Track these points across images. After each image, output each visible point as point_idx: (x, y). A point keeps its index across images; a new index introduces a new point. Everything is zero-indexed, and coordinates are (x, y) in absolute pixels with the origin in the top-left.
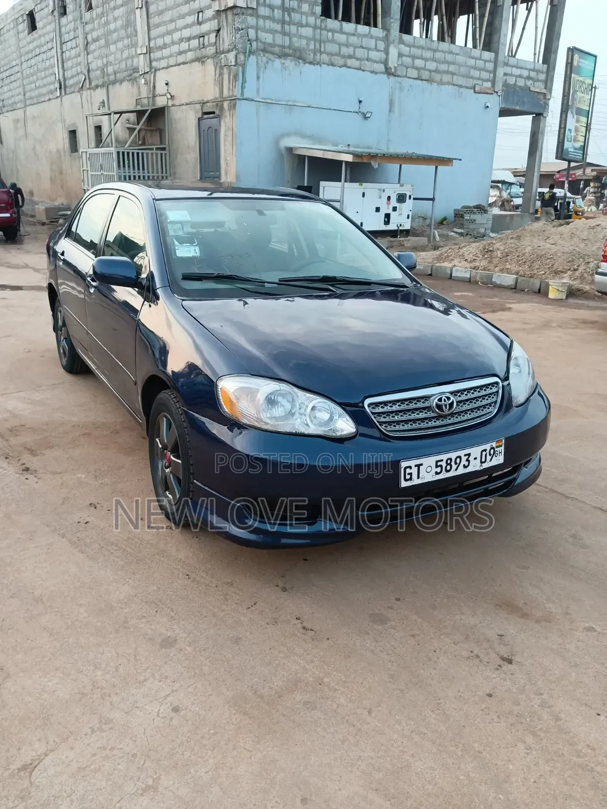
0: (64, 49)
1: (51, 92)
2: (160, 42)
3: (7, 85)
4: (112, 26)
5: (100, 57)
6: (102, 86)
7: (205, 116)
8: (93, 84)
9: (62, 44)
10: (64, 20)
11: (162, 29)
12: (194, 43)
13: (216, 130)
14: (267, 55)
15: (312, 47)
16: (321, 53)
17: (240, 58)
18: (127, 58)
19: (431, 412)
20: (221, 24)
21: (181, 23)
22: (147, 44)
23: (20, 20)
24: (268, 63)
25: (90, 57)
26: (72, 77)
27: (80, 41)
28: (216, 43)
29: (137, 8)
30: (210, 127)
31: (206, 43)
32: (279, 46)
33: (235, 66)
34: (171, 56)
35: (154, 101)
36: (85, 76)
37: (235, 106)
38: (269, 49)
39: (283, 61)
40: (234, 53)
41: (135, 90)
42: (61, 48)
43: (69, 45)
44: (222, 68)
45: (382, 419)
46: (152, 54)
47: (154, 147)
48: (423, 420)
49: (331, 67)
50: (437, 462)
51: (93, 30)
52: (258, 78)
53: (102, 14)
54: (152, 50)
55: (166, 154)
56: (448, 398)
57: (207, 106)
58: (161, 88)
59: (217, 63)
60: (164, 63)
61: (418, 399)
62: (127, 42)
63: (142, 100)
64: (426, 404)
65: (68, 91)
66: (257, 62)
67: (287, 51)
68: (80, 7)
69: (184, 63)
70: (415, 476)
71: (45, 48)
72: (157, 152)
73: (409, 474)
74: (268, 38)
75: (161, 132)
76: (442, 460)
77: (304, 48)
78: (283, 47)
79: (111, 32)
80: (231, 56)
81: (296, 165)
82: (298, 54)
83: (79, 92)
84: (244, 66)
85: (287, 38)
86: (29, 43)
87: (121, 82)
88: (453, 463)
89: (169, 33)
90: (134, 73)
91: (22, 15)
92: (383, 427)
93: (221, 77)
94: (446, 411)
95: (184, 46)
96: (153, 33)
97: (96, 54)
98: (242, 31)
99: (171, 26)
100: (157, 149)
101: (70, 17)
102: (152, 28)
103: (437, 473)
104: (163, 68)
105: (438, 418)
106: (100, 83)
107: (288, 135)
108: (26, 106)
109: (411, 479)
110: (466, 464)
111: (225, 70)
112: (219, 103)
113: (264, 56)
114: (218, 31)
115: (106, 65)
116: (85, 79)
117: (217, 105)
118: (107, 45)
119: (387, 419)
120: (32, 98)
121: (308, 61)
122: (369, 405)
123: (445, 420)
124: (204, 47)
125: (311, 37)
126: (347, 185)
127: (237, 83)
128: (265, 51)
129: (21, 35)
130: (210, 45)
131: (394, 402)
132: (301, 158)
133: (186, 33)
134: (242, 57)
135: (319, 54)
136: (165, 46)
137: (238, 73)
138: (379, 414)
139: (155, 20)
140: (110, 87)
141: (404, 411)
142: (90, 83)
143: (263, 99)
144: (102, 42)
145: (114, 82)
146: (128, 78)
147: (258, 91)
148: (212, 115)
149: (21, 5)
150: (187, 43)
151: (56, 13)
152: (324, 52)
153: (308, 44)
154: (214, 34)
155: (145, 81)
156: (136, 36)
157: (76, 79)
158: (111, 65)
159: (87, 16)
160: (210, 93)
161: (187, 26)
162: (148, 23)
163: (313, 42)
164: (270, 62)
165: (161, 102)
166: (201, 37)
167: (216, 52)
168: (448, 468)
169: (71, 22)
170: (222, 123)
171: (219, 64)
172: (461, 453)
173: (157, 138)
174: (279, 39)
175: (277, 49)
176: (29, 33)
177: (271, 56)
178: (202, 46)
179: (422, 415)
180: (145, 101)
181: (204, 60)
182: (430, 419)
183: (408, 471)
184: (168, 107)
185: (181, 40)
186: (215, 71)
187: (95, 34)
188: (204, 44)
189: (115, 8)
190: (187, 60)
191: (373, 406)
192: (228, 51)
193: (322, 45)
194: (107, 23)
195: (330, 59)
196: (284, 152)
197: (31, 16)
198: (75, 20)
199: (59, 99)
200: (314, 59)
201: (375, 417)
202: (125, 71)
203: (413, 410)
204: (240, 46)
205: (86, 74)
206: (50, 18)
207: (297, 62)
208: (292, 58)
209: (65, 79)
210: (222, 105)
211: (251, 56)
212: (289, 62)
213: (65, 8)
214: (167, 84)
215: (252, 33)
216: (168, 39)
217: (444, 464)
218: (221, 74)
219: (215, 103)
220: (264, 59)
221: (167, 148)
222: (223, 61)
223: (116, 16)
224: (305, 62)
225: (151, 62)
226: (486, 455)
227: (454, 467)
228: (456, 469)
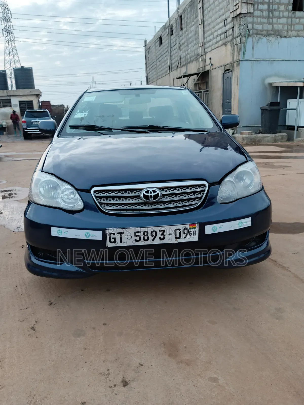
0: (172, 50)
1: (166, 72)
2: (208, 39)
3: (151, 71)
4: (190, 36)
5: (185, 51)
6: (185, 65)
7: (226, 72)
8: (182, 65)
9: (171, 48)
10: (172, 37)
11: (210, 32)
12: (223, 36)
13: (231, 78)
14: (258, 36)
15: (286, 28)
16: (291, 31)
17: (243, 39)
18: (195, 50)
19: (140, 200)
20: (234, 24)
21: (217, 27)
22: (203, 41)
23: (157, 41)
24: (259, 40)
25: (181, 52)
26: (174, 63)
27: (178, 45)
28: (232, 34)
29: (199, 25)
30: (228, 77)
31: (228, 35)
32: (266, 30)
33: (240, 44)
34: (213, 45)
35: (205, 69)
36: (179, 61)
37: (239, 64)
38: (259, 32)
39: (267, 38)
40: (239, 38)
41: (197, 65)
42: (170, 50)
43: (173, 48)
44: (234, 46)
45: (102, 201)
46: (205, 46)
47: (202, 91)
48: (132, 204)
49: (297, 38)
50: (135, 233)
51: (182, 39)
52: (253, 48)
53: (186, 31)
54: (205, 44)
55: (208, 94)
56: (154, 192)
57: (227, 67)
58: (208, 61)
59: (232, 44)
60: (209, 49)
61: (132, 190)
62: (195, 42)
63: (200, 69)
64: (137, 194)
65: (173, 69)
66: (253, 40)
67: (271, 32)
68: (178, 30)
69: (218, 47)
70: (118, 240)
71: (165, 51)
72: (204, 93)
73: (113, 238)
74: (260, 27)
75: (207, 83)
76: (140, 232)
77: (281, 30)
78: (269, 30)
79: (190, 38)
80: (238, 40)
81: (274, 92)
82: (277, 33)
83: (176, 69)
84: (245, 44)
85: (271, 26)
86: (159, 51)
87: (193, 61)
88: (149, 235)
89: (212, 34)
90: (198, 56)
91: (158, 39)
92: (102, 206)
93: (233, 51)
95: (218, 38)
96: (206, 35)
97: (183, 50)
98: (244, 25)
99: (213, 30)
100: (204, 92)
101: (174, 35)
102: (205, 33)
103: (136, 240)
104: (209, 51)
105: (145, 204)
106: (184, 64)
107: (270, 76)
108: (157, 80)
109: (115, 242)
110: (162, 237)
111: (236, 47)
112: (232, 64)
113: (256, 37)
114: (233, 28)
115: (187, 55)
116: (179, 63)
117: (231, 65)
118: (188, 45)
119: (105, 202)
120: (159, 76)
121: (283, 36)
122: (95, 192)
123: (150, 206)
124: (227, 37)
125: (286, 23)
126: (301, 100)
127: (240, 52)
128: (257, 34)
129: (157, 48)
130: (229, 36)
131: (113, 191)
132: (277, 87)
133: (219, 32)
134: (244, 39)
135: (290, 32)
136: (211, 40)
137: (242, 47)
138: (101, 198)
139: (206, 29)
140: (188, 65)
141: (119, 198)
142: (181, 65)
143: (256, 59)
144: (186, 44)
145: (189, 63)
146: (195, 59)
147: (253, 55)
148: (229, 71)
149: (157, 34)
150: (220, 37)
151: (169, 35)
152: (294, 30)
153: (283, 27)
154: (231, 30)
155: (202, 59)
156: (199, 38)
157: (175, 63)
158: (189, 54)
159: (181, 33)
160: (229, 60)
161: (221, 28)
162: (204, 30)
163: (287, 26)
164: (260, 39)
165: (207, 68)
166: (225, 32)
167: (232, 39)
168: (146, 238)
169: (174, 37)
170: (233, 74)
171: (233, 45)
172: (157, 229)
173: (205, 87)
174: (266, 27)
175: (264, 32)
176: (160, 46)
177: (260, 36)
178: (226, 37)
179: (131, 201)
180: (201, 69)
181: (226, 44)
182: (139, 204)
183: (112, 236)
184: (210, 70)
185: (217, 36)
186: (231, 48)
187: (183, 41)
188: (227, 36)
189: (191, 27)
190: (220, 45)
191: (98, 192)
192: (238, 37)
193: (293, 26)
194: (188, 35)
195: (298, 34)
196: (267, 86)
197: (161, 38)
198: (176, 36)
199: (169, 74)
200: (287, 35)
201: (97, 200)
202: (194, 56)
203: (126, 197)
204: (243, 34)
205: (179, 60)
206: (167, 37)
207: (276, 38)
208: (273, 36)
209: (171, 65)
210: (233, 65)
211: (249, 38)
212: (271, 38)
213: (172, 31)
214: (210, 59)
215: (250, 26)
216: (211, 37)
217: (142, 235)
218: (234, 49)
219: (230, 65)
220: (257, 38)
221: (209, 91)
222: (234, 42)
223: (191, 30)
224: (281, 37)
225: (204, 49)
226: (180, 233)
227: (151, 238)
228: (153, 240)
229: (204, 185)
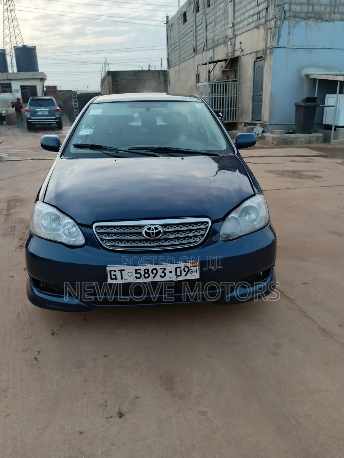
0: (197, 30)
1: (191, 54)
2: (239, 19)
3: (173, 53)
4: (218, 14)
5: (212, 32)
6: (212, 48)
7: (258, 60)
8: (208, 48)
9: (197, 27)
10: (198, 14)
11: (241, 12)
12: (255, 17)
13: (262, 67)
14: (296, 19)
15: (328, 10)
16: (335, 13)
17: (278, 23)
18: (224, 31)
19: (141, 237)
20: (269, 4)
21: (249, 7)
22: (233, 22)
23: (180, 17)
24: (296, 24)
25: (208, 32)
26: (200, 45)
27: (204, 25)
28: (266, 16)
29: (229, 2)
30: (259, 66)
31: (261, 17)
32: (304, 13)
33: (274, 28)
34: (243, 27)
35: (234, 54)
36: (205, 44)
37: (272, 52)
38: (297, 15)
39: (306, 22)
40: (274, 21)
41: (226, 49)
42: (196, 30)
43: (200, 27)
44: (267, 30)
45: (104, 237)
46: (235, 27)
47: (230, 80)
48: (134, 241)
49: (341, 22)
50: (136, 270)
51: (210, 18)
52: (289, 34)
53: (214, 8)
54: (235, 25)
55: (237, 84)
56: (156, 229)
57: (259, 54)
58: (238, 46)
59: (265, 28)
60: (240, 32)
61: (134, 227)
62: (224, 22)
63: (229, 54)
64: (139, 231)
65: (198, 52)
66: (289, 24)
67: (310, 15)
68: (205, 6)
69: (249, 30)
70: (119, 277)
71: (189, 31)
72: (232, 83)
73: (113, 275)
74: (297, 8)
75: (236, 71)
76: (140, 270)
77: (322, 12)
78: (308, 13)
79: (217, 17)
80: (273, 23)
81: (311, 86)
82: (318, 16)
83: (202, 53)
84: (280, 28)
85: (311, 7)
86: (183, 29)
87: (221, 44)
88: (150, 272)
89: (244, 14)
90: (226, 39)
91: (181, 15)
92: (104, 242)
93: (267, 36)
94: (153, 237)
95: (250, 20)
96: (237, 14)
97: (210, 31)
98: (280, 6)
99: (245, 10)
100: (232, 81)
101: (200, 12)
102: (236, 12)
103: (137, 278)
104: (240, 34)
105: (147, 241)
106: (211, 47)
107: (307, 67)
108: (180, 63)
109: (116, 279)
110: (163, 275)
111: (269, 31)
112: (265, 51)
113: (294, 20)
114: (267, 8)
115: (214, 36)
116: (205, 45)
117: (264, 52)
118: (215, 25)
119: (107, 238)
120: (183, 59)
121: (325, 19)
122: (96, 227)
123: (152, 243)
124: (260, 19)
125: (328, 3)
126: (340, 96)
127: (274, 38)
128: (295, 17)
129: (180, 25)
130: (263, 17)
131: (114, 227)
132: (315, 80)
133: (252, 12)
134: (279, 22)
135: (333, 15)
136: (241, 21)
137: (276, 32)
138: (102, 234)
139: (237, 7)
140: (215, 48)
141: (121, 234)
142: (207, 47)
143: (291, 46)
144: (213, 23)
145: (217, 46)
146: (223, 42)
147: (288, 42)
148: (261, 59)
149: (181, 10)
150: (252, 18)
151: (195, 11)
152: (337, 13)
153: (325, 9)
154: (265, 11)
155: (231, 42)
156: (228, 18)
157: (201, 46)
158: (216, 36)
159: (208, 10)
160: (261, 46)
161: (252, 8)
162: (234, 9)
163: (329, 7)
164: (298, 23)
165: (237, 54)
166: (258, 13)
167: (266, 21)
168: (147, 275)
169: (201, 15)
170: (266, 63)
171: (266, 28)
172: (158, 267)
173: (233, 76)
174: (305, 8)
175: (303, 15)
176: (184, 24)
177: (299, 20)
178: (259, 19)
179: (133, 238)
180: (230, 54)
181: (259, 27)
182: (140, 241)
183: (113, 273)
184: (240, 56)
185: (249, 17)
186: (264, 33)
187: (210, 20)
188: (259, 18)
189: (220, 4)
190: (251, 28)
191: (99, 228)
192: (272, 19)
193: (336, 8)
194: (216, 13)
195: (341, 17)
196: (304, 77)
197: (185, 15)
198: (202, 14)
199: (193, 58)
200: (329, 18)
201: (99, 236)
202: (222, 38)
203: (127, 234)
204: (278, 16)
205: (205, 42)
206: (193, 14)
207: (316, 21)
208: (313, 19)
209: (196, 46)
210: (266, 52)
211: (285, 21)
212: (311, 22)
213: (198, 7)
214: (240, 43)
215: (287, 7)
216: (243, 17)
217: (143, 273)
218: (267, 34)
219: (263, 52)
220: (294, 22)
221: (238, 81)
222: (268, 26)
223: (220, 8)
224: (322, 20)
225: (234, 31)
226: (181, 271)
227: (152, 275)
228: (154, 277)
229: (207, 223)
